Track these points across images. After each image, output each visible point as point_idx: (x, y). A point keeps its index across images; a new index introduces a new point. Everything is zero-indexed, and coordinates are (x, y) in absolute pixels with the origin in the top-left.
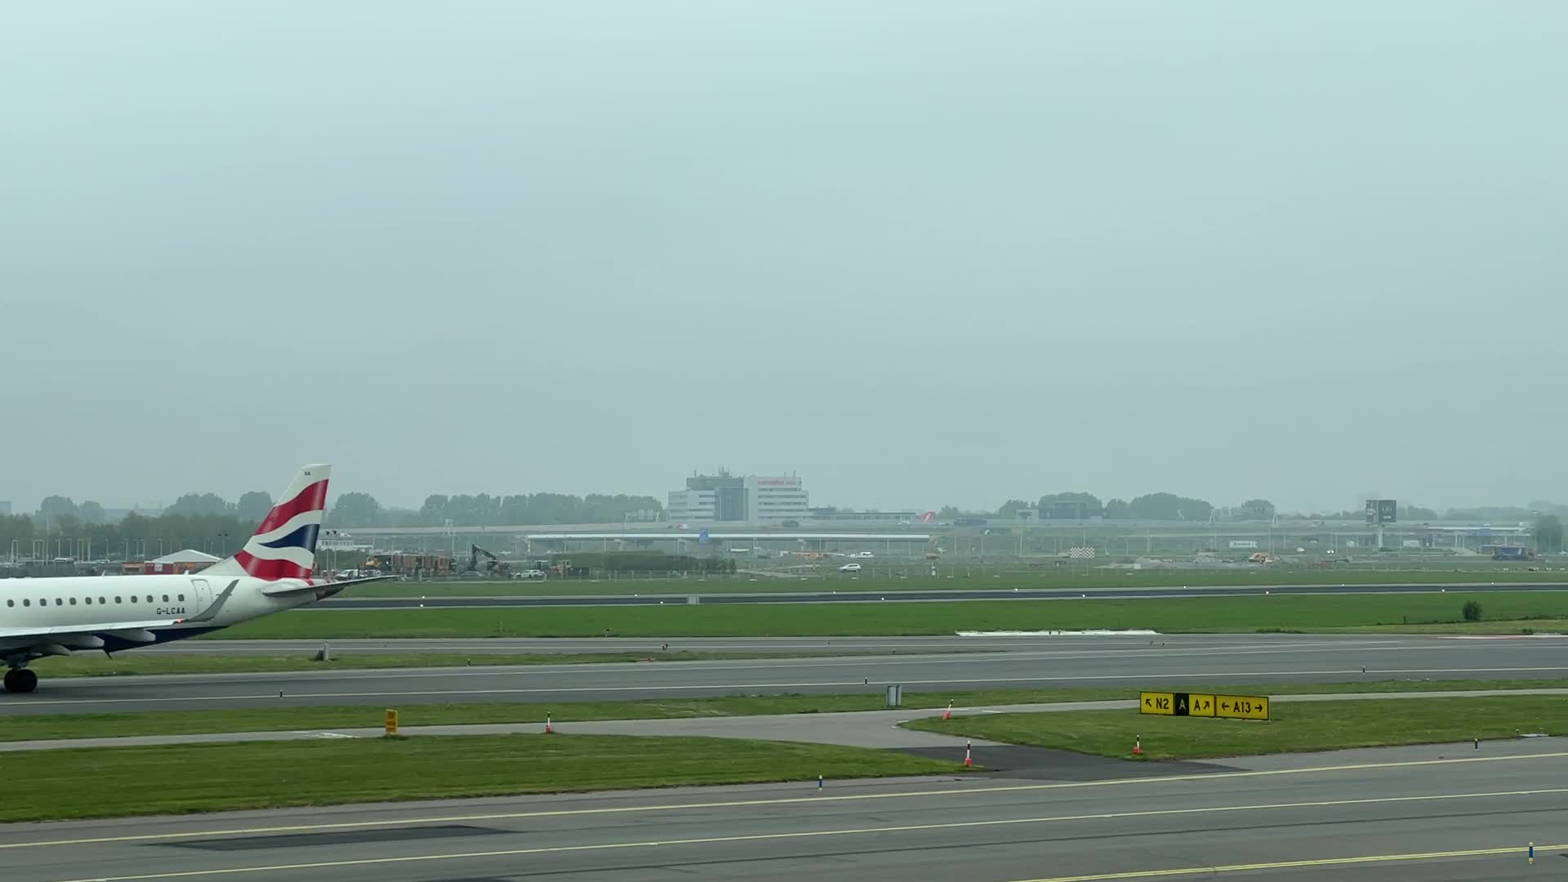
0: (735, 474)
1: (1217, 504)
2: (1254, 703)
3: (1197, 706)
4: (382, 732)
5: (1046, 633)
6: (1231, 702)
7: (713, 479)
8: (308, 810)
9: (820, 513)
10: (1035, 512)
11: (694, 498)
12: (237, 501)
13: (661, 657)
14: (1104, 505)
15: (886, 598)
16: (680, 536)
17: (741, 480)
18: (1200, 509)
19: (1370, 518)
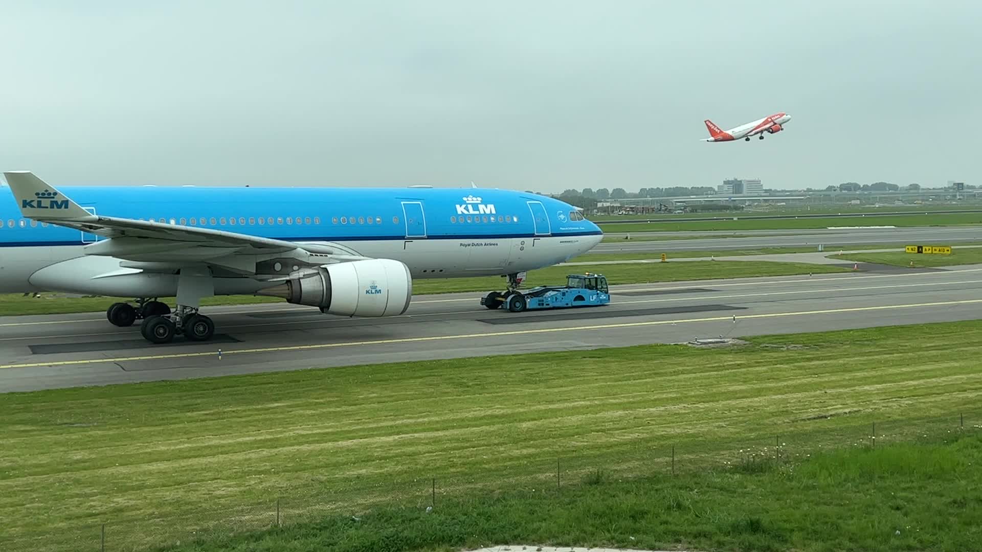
0: (739, 179)
1: (900, 185)
2: (946, 249)
3: (926, 250)
4: (660, 260)
5: (858, 228)
6: (938, 249)
7: (732, 181)
8: (648, 284)
9: (766, 191)
10: (838, 189)
11: (726, 187)
12: (582, 191)
13: (733, 236)
14: (862, 186)
15: (798, 217)
16: (722, 199)
17: (741, 181)
18: (894, 187)
19: (954, 189)
